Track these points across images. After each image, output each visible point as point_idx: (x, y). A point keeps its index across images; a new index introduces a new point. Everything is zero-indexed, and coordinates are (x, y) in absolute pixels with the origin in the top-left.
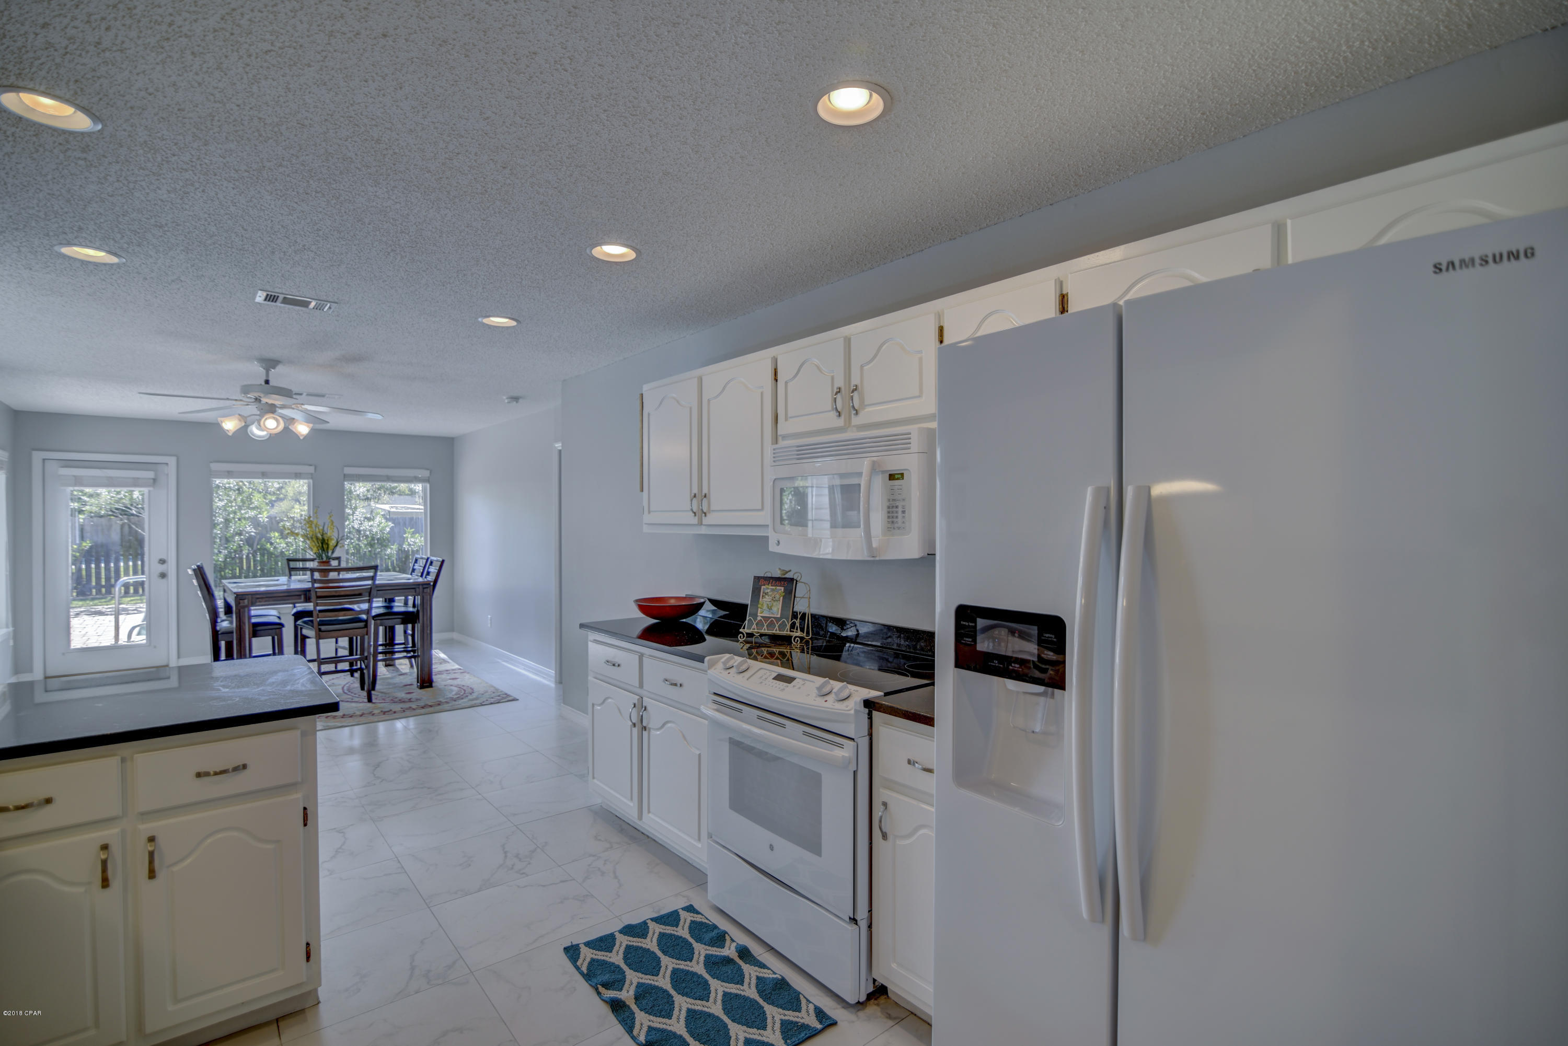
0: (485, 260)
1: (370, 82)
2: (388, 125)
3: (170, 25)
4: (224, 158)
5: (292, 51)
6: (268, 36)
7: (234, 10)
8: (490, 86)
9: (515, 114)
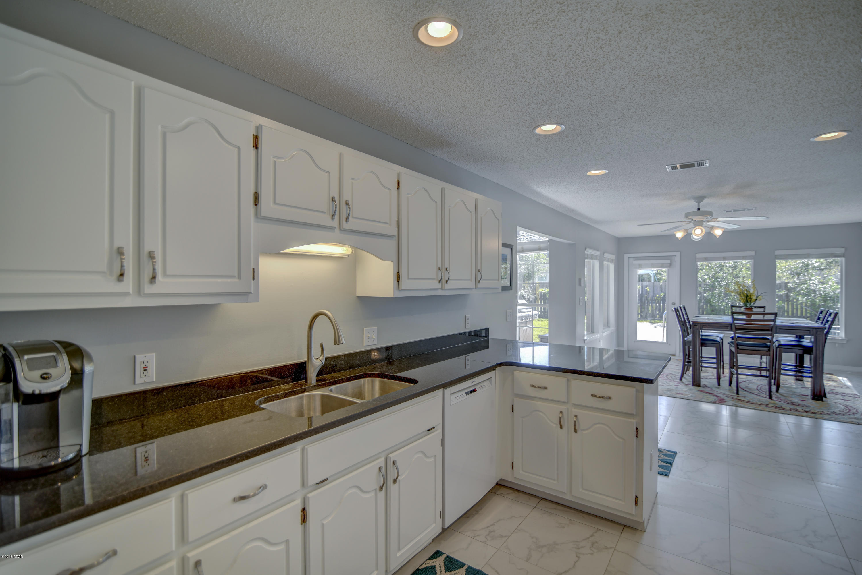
0: (779, 104)
1: (632, 55)
2: (657, 67)
3: (554, 82)
4: (607, 117)
5: (594, 64)
6: (583, 65)
7: (566, 63)
8: (689, 16)
9: (717, 19)
